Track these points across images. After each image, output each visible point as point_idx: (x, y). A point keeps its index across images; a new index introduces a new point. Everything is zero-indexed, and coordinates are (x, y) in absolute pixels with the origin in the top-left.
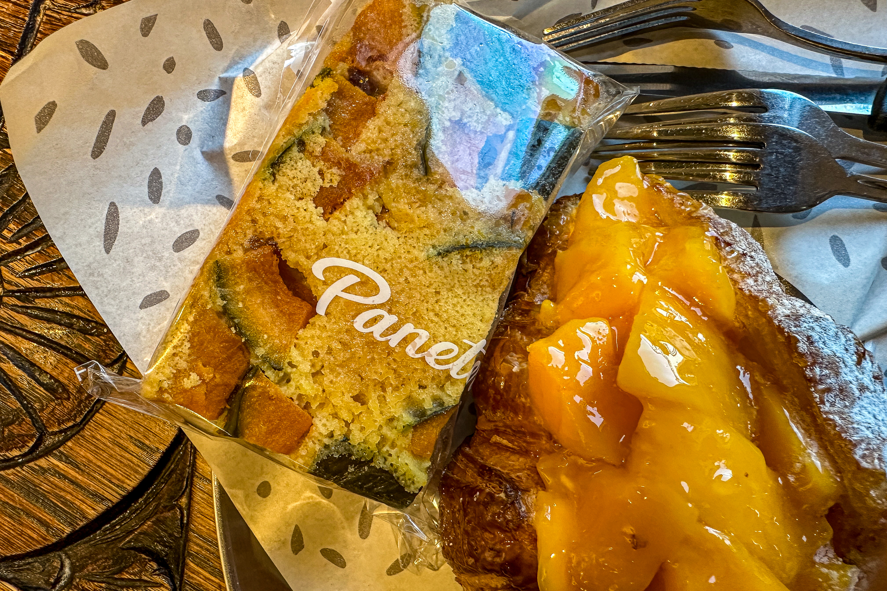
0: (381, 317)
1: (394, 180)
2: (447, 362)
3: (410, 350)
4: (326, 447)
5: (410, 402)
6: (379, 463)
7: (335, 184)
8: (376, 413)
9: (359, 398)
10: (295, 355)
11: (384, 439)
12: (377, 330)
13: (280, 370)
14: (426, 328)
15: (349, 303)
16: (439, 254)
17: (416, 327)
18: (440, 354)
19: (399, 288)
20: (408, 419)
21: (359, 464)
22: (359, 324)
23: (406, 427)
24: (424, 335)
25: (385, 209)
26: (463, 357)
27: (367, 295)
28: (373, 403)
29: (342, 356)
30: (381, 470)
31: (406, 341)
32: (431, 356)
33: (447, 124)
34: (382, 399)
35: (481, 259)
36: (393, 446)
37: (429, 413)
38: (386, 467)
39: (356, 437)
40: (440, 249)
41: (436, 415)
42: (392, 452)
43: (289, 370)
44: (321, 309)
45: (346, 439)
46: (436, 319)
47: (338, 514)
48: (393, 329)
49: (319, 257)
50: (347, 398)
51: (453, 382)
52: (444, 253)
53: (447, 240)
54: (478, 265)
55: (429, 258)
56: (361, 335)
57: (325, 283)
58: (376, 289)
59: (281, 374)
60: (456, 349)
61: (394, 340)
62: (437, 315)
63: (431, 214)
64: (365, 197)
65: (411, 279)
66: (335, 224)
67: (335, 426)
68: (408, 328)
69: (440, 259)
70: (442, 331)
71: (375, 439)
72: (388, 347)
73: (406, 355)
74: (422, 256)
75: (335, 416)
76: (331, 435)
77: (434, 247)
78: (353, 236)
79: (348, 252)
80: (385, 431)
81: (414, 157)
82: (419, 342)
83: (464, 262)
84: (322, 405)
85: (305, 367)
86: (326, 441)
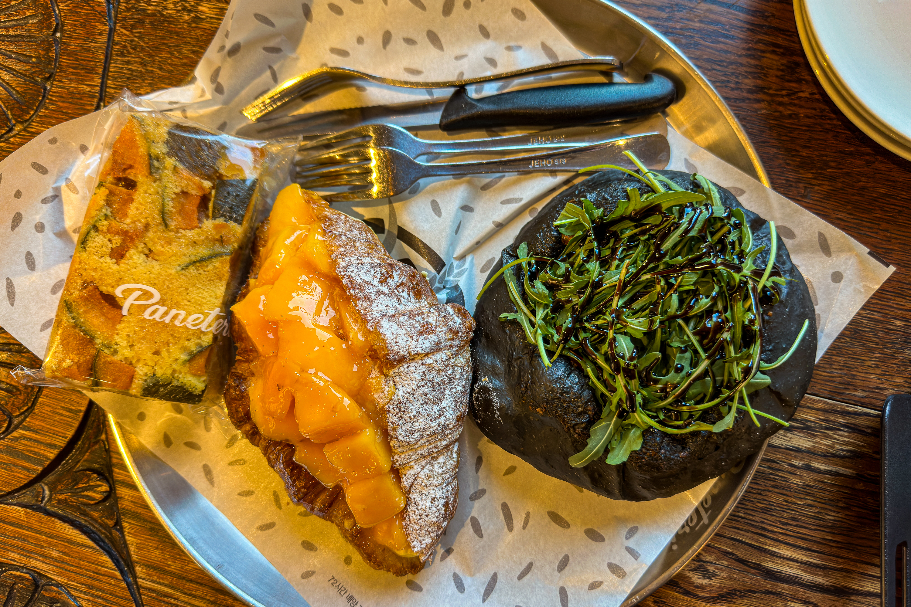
0: (158, 309)
1: (151, 234)
2: (198, 324)
3: (177, 323)
4: (146, 381)
5: (184, 349)
6: (175, 383)
7: (119, 245)
8: (166, 358)
9: (157, 353)
10: (117, 339)
11: (174, 371)
12: (157, 316)
13: (111, 348)
14: (184, 309)
15: (139, 306)
16: (183, 269)
17: (178, 310)
18: (194, 321)
19: (164, 292)
20: (184, 357)
21: (165, 386)
22: (146, 315)
23: (184, 363)
24: (183, 313)
25: (150, 251)
26: (207, 320)
27: (147, 300)
28: (164, 354)
29: (142, 334)
30: (177, 386)
31: (175, 317)
32: (188, 323)
33: (174, 196)
34: (168, 351)
35: (207, 266)
36: (180, 373)
37: (195, 352)
38: (179, 384)
39: (159, 373)
40: (183, 266)
41: (200, 353)
42: (180, 376)
43: (116, 347)
44: (125, 312)
45: (154, 375)
46: (188, 303)
47: (190, 421)
48: (166, 314)
49: (118, 285)
50: (149, 354)
51: (204, 333)
52: (185, 268)
53: (185, 260)
54: (206, 269)
55: (177, 272)
56: (149, 320)
57: (125, 299)
58: (151, 296)
59: (112, 350)
60: (202, 317)
61: (167, 319)
62: (189, 301)
63: (174, 248)
64: (137, 247)
65: (170, 286)
66: (123, 265)
67: (145, 369)
68: (174, 312)
69: (183, 272)
70: (193, 309)
71: (169, 372)
72: (166, 324)
73: (176, 326)
74: (173, 272)
75: (146, 364)
76: (146, 375)
77: (179, 265)
78: (134, 270)
79: (134, 280)
80: (174, 366)
81: (158, 219)
82: (181, 318)
83: (198, 270)
84: (138, 361)
85: (123, 343)
86: (144, 378)
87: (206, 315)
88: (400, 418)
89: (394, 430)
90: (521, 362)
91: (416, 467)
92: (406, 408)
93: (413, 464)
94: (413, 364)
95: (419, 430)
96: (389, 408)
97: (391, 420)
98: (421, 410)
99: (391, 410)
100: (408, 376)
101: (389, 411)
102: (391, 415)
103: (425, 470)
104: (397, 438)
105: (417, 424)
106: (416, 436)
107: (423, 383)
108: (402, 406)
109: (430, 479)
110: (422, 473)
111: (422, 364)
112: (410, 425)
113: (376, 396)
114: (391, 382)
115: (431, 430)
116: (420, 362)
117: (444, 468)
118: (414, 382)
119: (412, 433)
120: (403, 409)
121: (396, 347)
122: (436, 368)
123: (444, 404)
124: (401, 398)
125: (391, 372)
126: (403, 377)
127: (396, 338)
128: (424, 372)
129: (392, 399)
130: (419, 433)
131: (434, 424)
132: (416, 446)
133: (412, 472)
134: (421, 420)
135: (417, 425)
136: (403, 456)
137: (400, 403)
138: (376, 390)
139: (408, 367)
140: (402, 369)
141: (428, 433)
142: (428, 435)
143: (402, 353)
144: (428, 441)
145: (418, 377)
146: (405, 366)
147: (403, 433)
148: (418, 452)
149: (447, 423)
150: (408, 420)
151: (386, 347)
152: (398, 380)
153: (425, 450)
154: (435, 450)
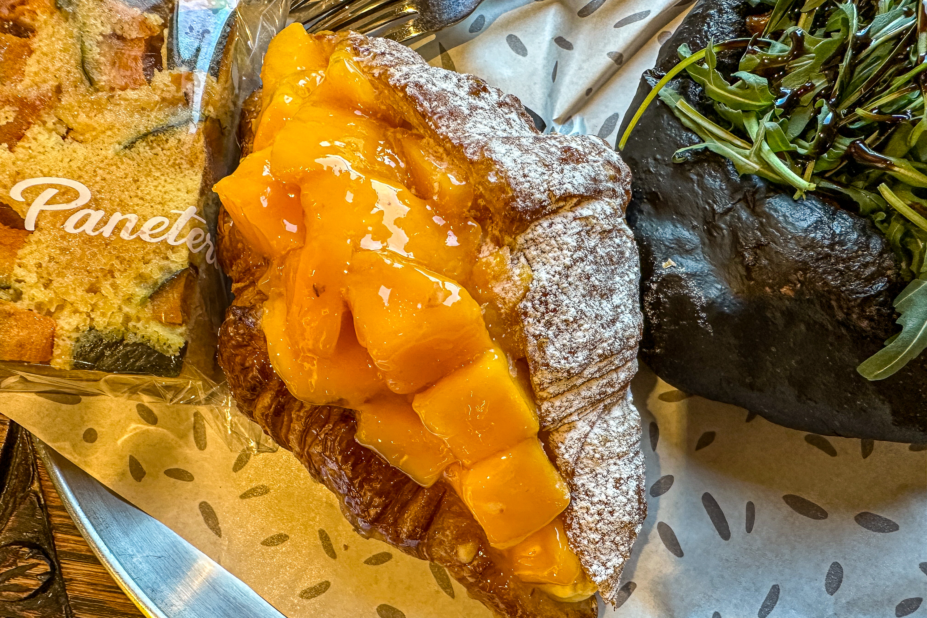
1: (65, 100)
4: (78, 340)
5: (141, 278)
6: (131, 339)
7: (11, 120)
8: (111, 296)
9: (93, 289)
10: (19, 272)
11: (127, 318)
13: (9, 288)
14: (135, 212)
15: (55, 214)
16: (126, 147)
19: (97, 187)
20: (141, 292)
21: (113, 345)
23: (144, 301)
25: (69, 130)
27: (69, 201)
28: (106, 289)
29: (64, 259)
30: (135, 344)
33: (100, 38)
34: (113, 284)
35: (167, 141)
36: (139, 319)
37: (160, 282)
38: (138, 340)
39: (100, 322)
40: (125, 143)
42: (139, 325)
43: (17, 285)
45: (91, 329)
46: (141, 202)
49: (14, 183)
50: (80, 292)
51: (173, 248)
52: (131, 146)
53: (128, 135)
54: (166, 146)
55: (117, 154)
56: (75, 236)
59: (11, 291)
62: (142, 199)
63: (109, 117)
64: (44, 123)
65: (108, 177)
66: (21, 152)
69: (127, 151)
70: (150, 210)
71: (119, 319)
72: (104, 239)
73: (123, 240)
74: (110, 153)
75: (76, 311)
76: (77, 329)
77: (120, 144)
78: (42, 157)
79: (42, 172)
80: (126, 309)
81: (77, 74)
83: (152, 148)
84: (60, 308)
85: (32, 278)
86: (75, 335)
87: (174, 218)
88: (549, 325)
89: (541, 348)
90: (733, 216)
91: (580, 424)
92: (558, 304)
93: (575, 417)
94: (558, 219)
95: (585, 346)
96: (526, 307)
97: (531, 330)
98: (583, 306)
99: (530, 310)
100: (553, 242)
101: (526, 314)
102: (531, 320)
103: (596, 430)
104: (547, 365)
105: (580, 334)
106: (581, 356)
107: (580, 254)
108: (551, 298)
109: (608, 444)
110: (591, 435)
111: (575, 219)
112: (568, 336)
113: (497, 289)
114: (523, 259)
115: (605, 345)
116: (571, 215)
117: (626, 424)
118: (565, 252)
119: (573, 352)
120: (552, 307)
121: (527, 185)
122: (598, 228)
123: (616, 299)
124: (546, 284)
125: (521, 240)
126: (543, 246)
127: (523, 169)
128: (579, 233)
129: (528, 290)
130: (586, 352)
131: (607, 333)
132: (580, 381)
133: (574, 434)
134: (586, 326)
135: (580, 337)
136: (557, 403)
137: (545, 295)
138: (496, 278)
139: (551, 225)
140: (540, 230)
141: (600, 351)
142: (600, 356)
143: (538, 196)
144: (599, 370)
145: (572, 242)
146: (545, 224)
147: (557, 354)
148: (583, 394)
149: (627, 334)
150: (563, 327)
151: (509, 185)
152: (535, 253)
153: (595, 389)
154: (610, 390)
